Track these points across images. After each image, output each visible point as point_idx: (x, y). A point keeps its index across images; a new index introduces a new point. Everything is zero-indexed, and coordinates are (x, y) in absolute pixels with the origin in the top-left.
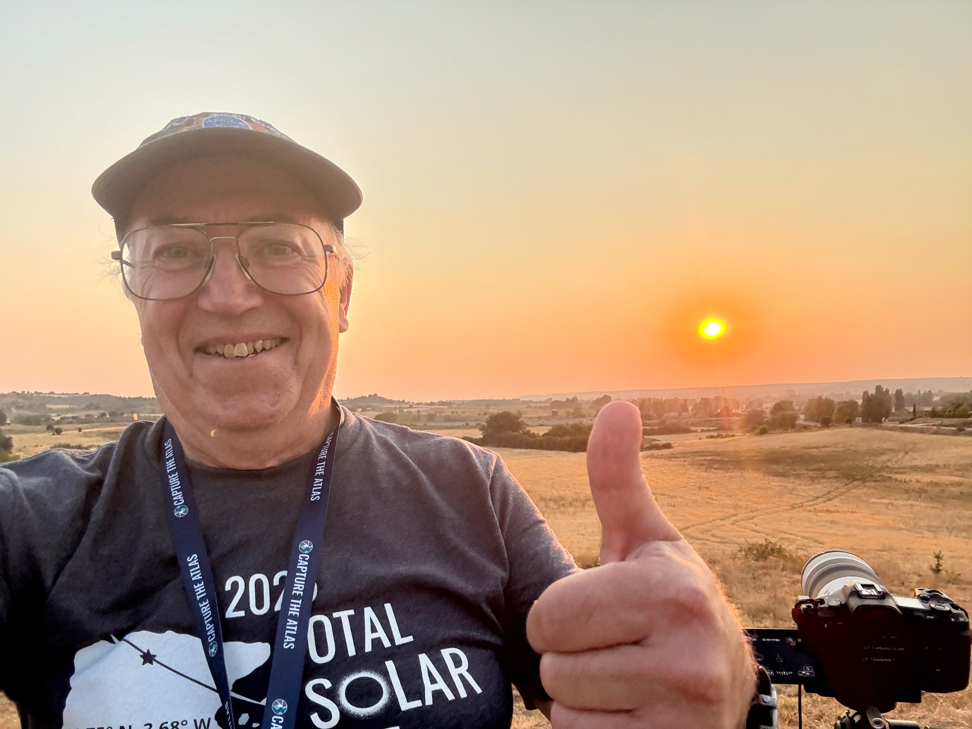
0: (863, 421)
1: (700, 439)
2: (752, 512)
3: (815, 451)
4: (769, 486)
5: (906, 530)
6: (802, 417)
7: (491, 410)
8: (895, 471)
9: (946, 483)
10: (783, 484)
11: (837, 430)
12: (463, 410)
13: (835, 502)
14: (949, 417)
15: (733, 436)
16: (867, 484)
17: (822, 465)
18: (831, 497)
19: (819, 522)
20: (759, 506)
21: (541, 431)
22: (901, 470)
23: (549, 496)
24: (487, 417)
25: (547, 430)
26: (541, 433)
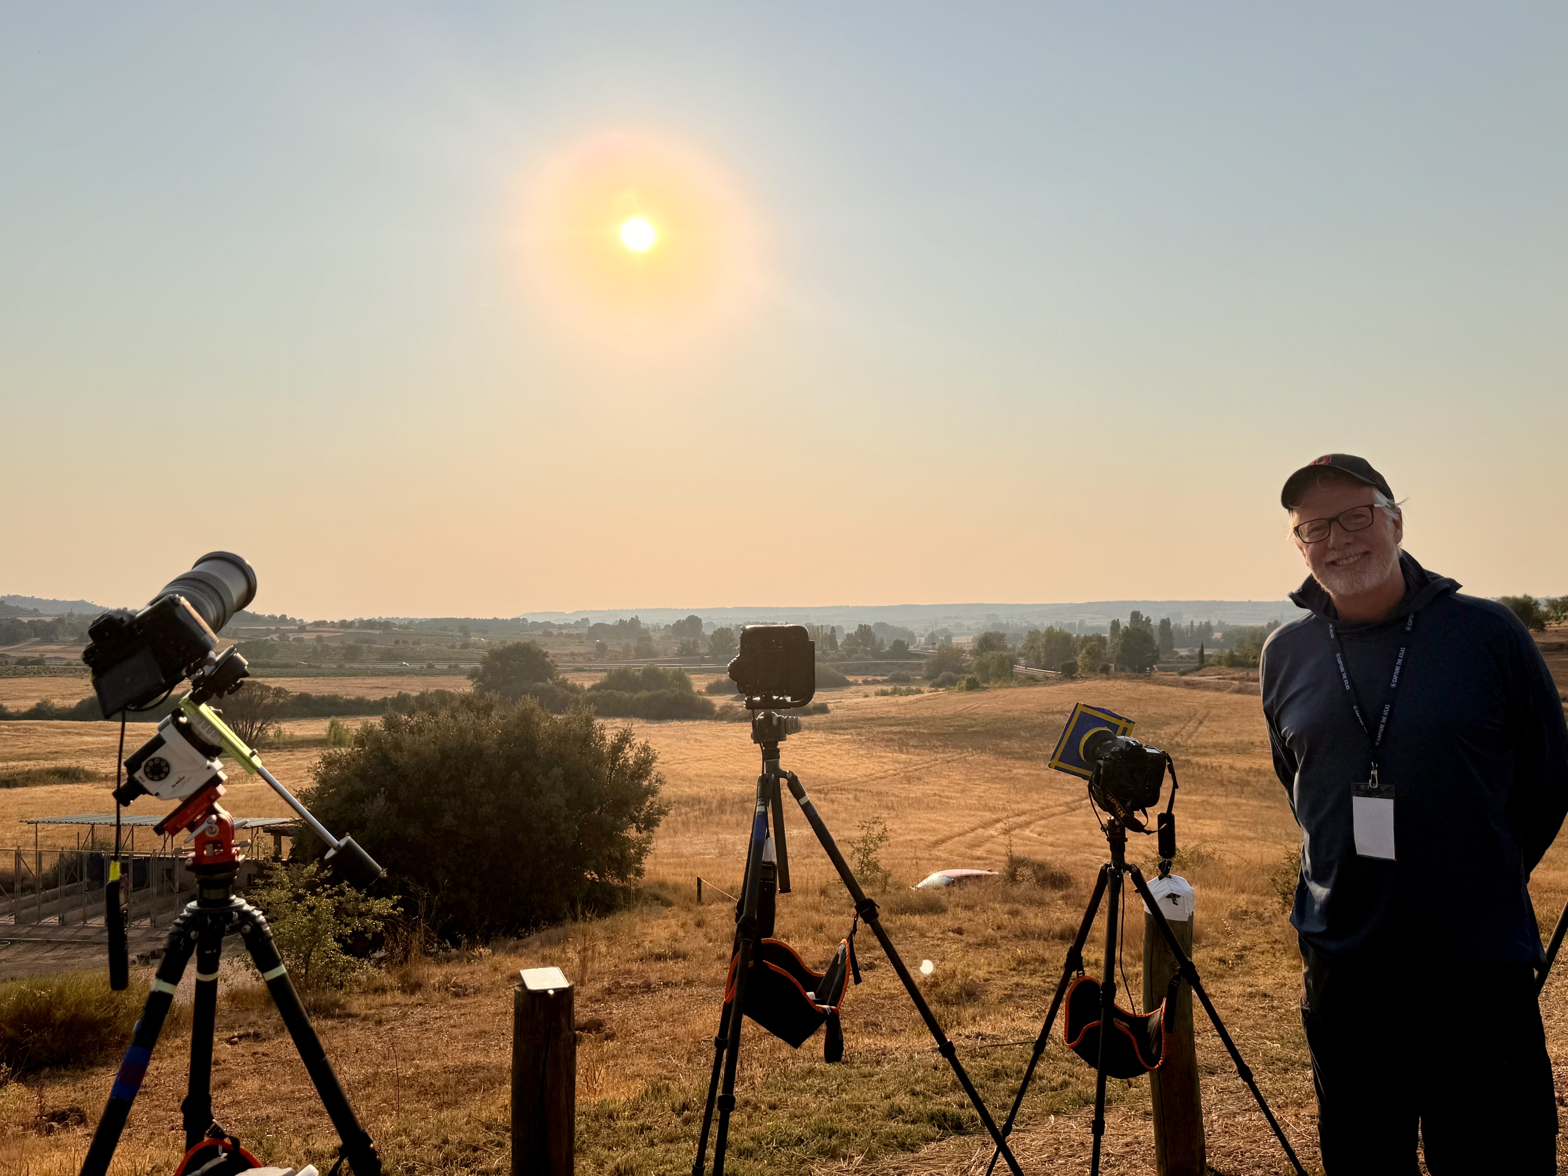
0: (1122, 669)
1: (866, 696)
6: (1022, 661)
7: (472, 640)
11: (1087, 683)
12: (417, 638)
15: (920, 691)
21: (586, 682)
25: (600, 678)
26: (587, 685)
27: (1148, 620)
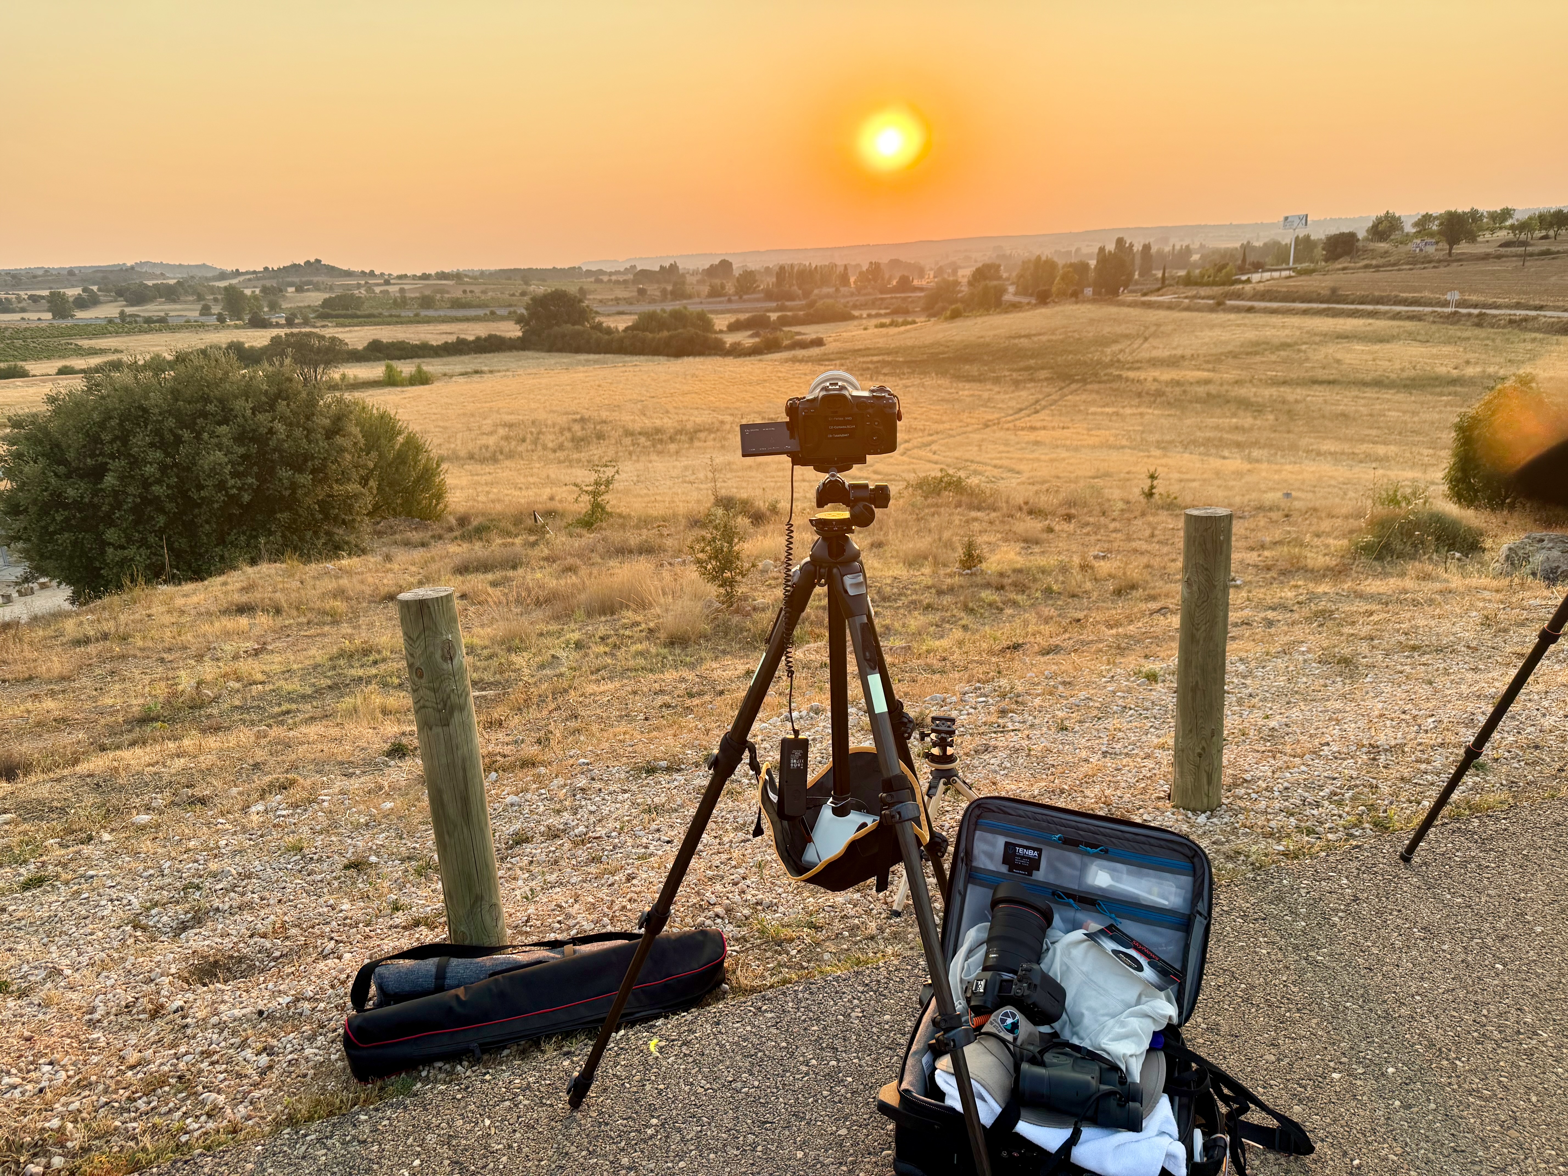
0: (1094, 293)
1: (865, 329)
2: (931, 435)
3: (1024, 342)
4: (956, 396)
5: (1129, 448)
6: (1011, 289)
7: (532, 288)
8: (1127, 366)
9: (1191, 380)
10: (977, 393)
11: (1058, 308)
12: (483, 287)
13: (1043, 415)
14: (1208, 284)
15: (914, 322)
16: (1089, 387)
17: (1032, 362)
18: (1038, 407)
19: (1018, 443)
20: (941, 427)
21: (620, 324)
22: (1136, 365)
23: (637, 427)
24: (526, 299)
25: (629, 320)
26: (621, 327)
27: (1131, 245)
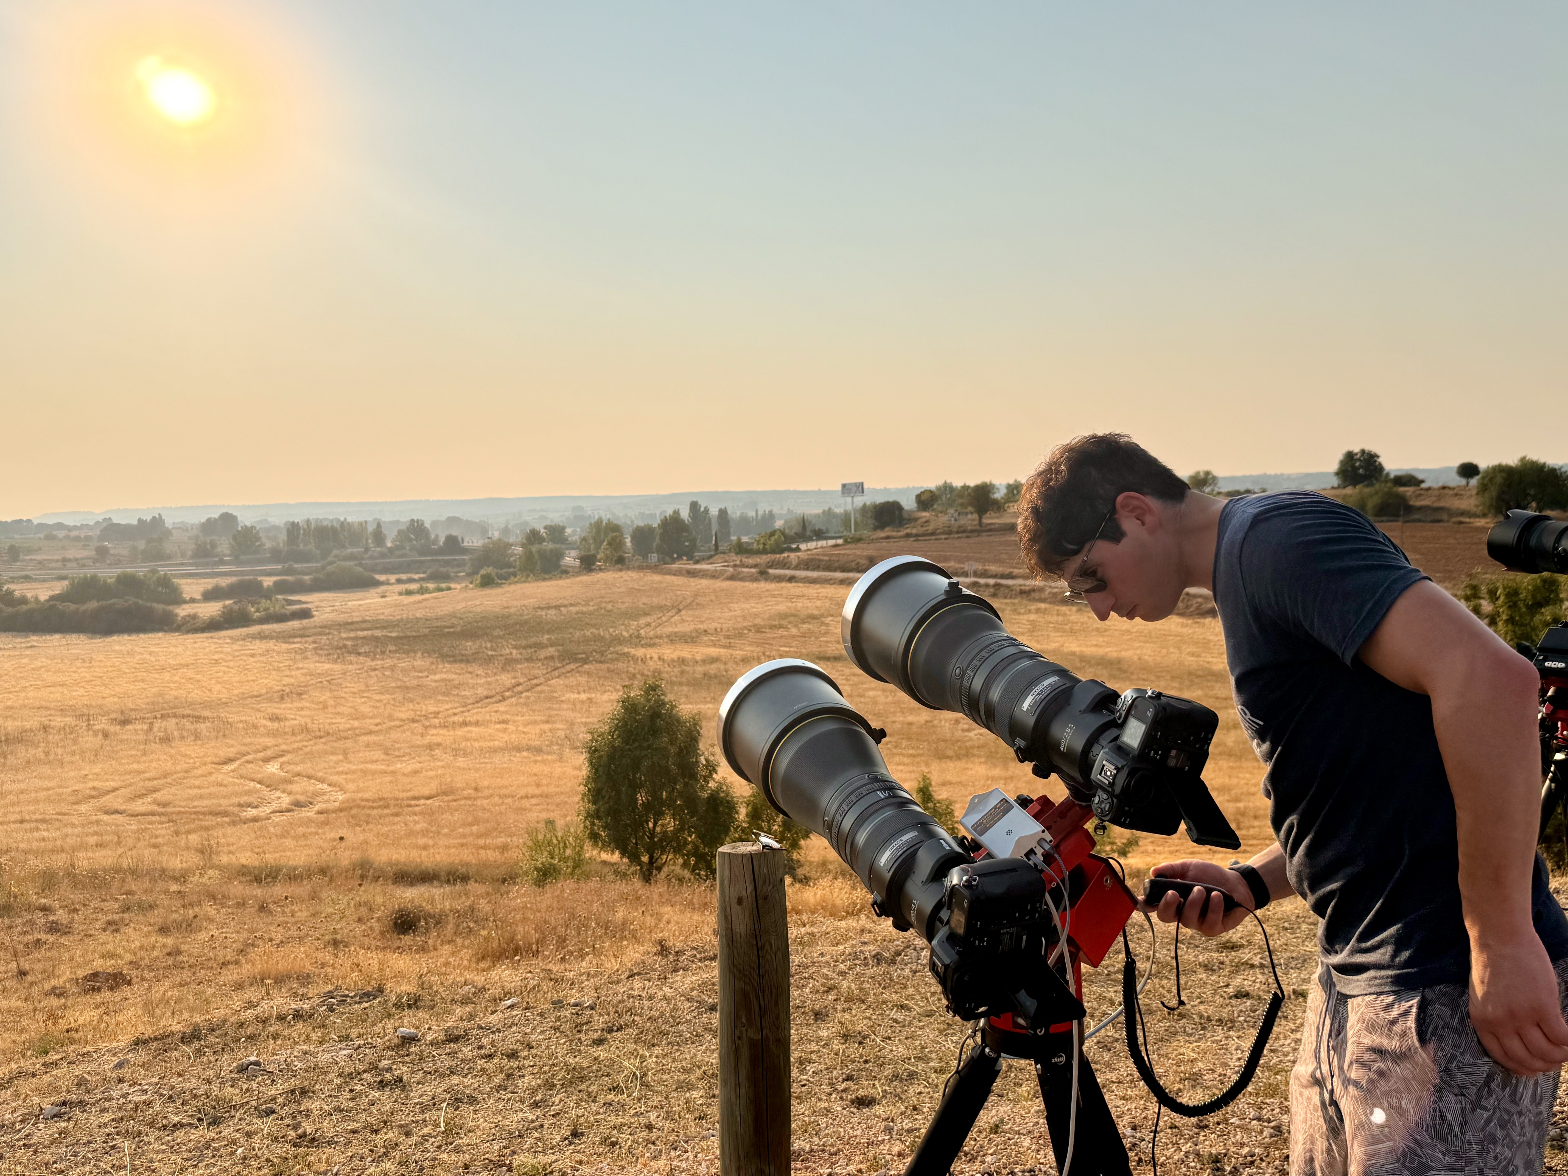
1: (386, 597)
3: (551, 613)
8: (643, 642)
11: (600, 576)
14: (755, 553)
15: (448, 589)
17: (545, 637)
21: (44, 592)
22: (652, 641)
25: (58, 587)
26: (43, 596)
27: (707, 510)
